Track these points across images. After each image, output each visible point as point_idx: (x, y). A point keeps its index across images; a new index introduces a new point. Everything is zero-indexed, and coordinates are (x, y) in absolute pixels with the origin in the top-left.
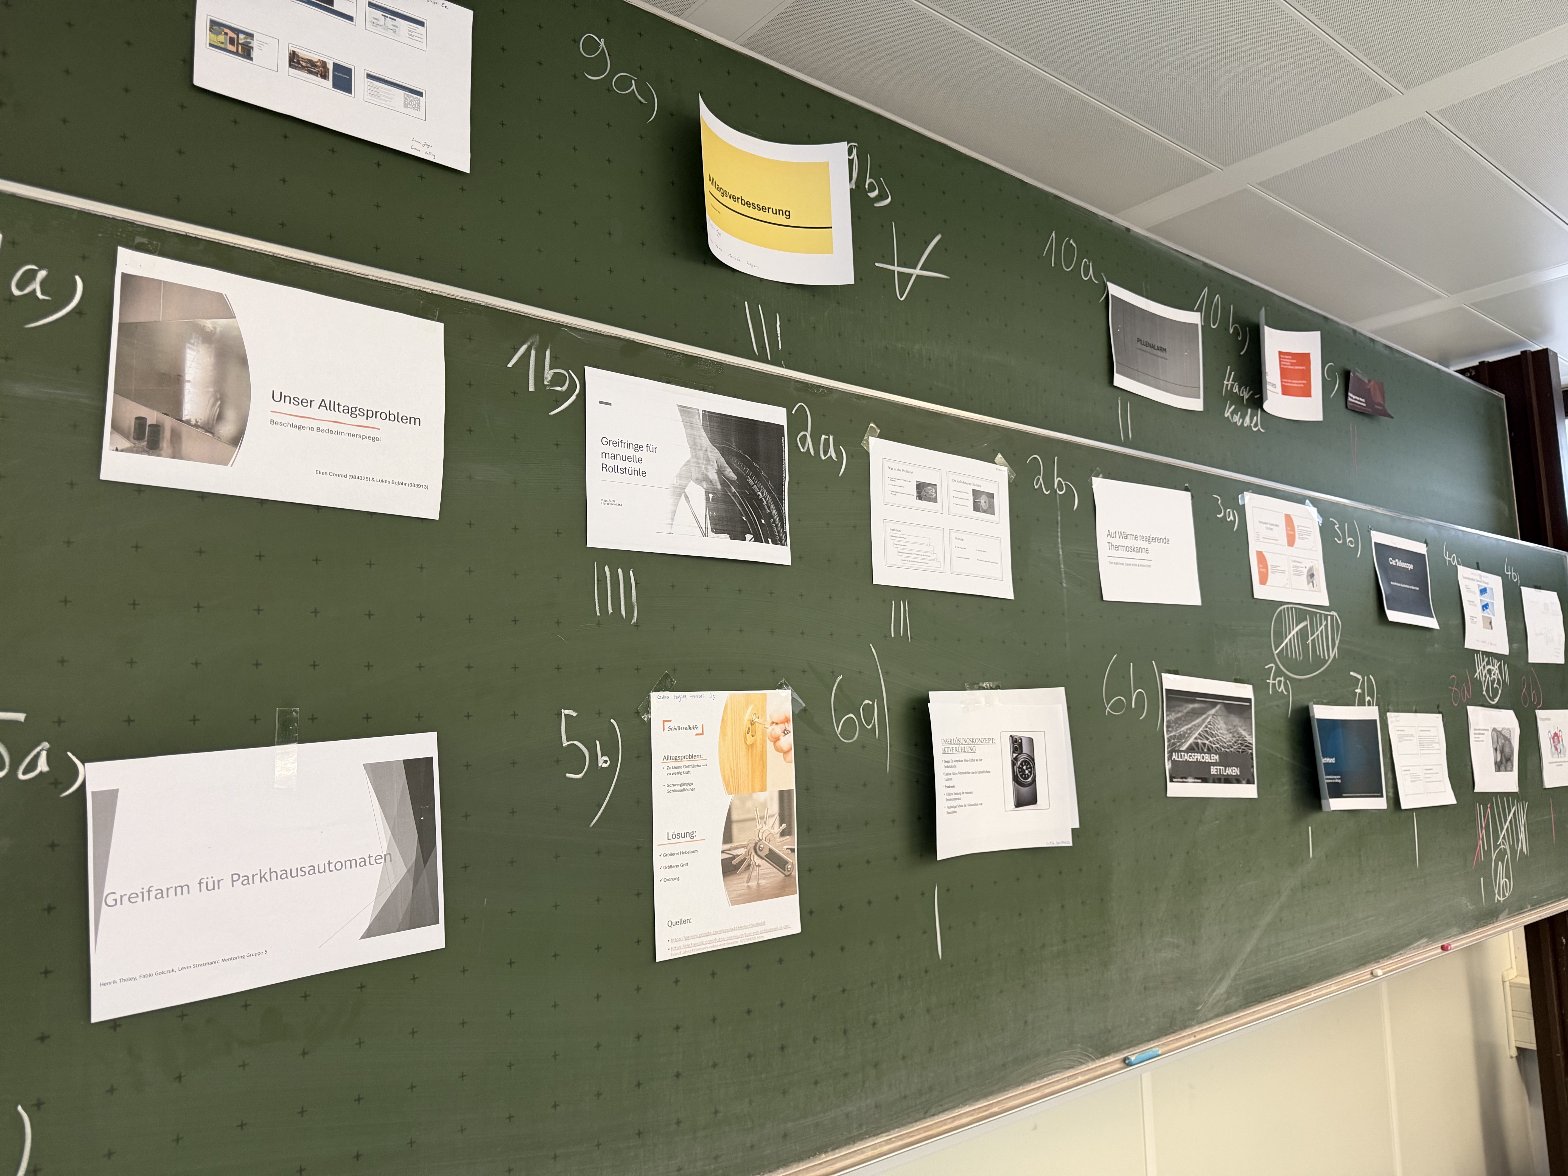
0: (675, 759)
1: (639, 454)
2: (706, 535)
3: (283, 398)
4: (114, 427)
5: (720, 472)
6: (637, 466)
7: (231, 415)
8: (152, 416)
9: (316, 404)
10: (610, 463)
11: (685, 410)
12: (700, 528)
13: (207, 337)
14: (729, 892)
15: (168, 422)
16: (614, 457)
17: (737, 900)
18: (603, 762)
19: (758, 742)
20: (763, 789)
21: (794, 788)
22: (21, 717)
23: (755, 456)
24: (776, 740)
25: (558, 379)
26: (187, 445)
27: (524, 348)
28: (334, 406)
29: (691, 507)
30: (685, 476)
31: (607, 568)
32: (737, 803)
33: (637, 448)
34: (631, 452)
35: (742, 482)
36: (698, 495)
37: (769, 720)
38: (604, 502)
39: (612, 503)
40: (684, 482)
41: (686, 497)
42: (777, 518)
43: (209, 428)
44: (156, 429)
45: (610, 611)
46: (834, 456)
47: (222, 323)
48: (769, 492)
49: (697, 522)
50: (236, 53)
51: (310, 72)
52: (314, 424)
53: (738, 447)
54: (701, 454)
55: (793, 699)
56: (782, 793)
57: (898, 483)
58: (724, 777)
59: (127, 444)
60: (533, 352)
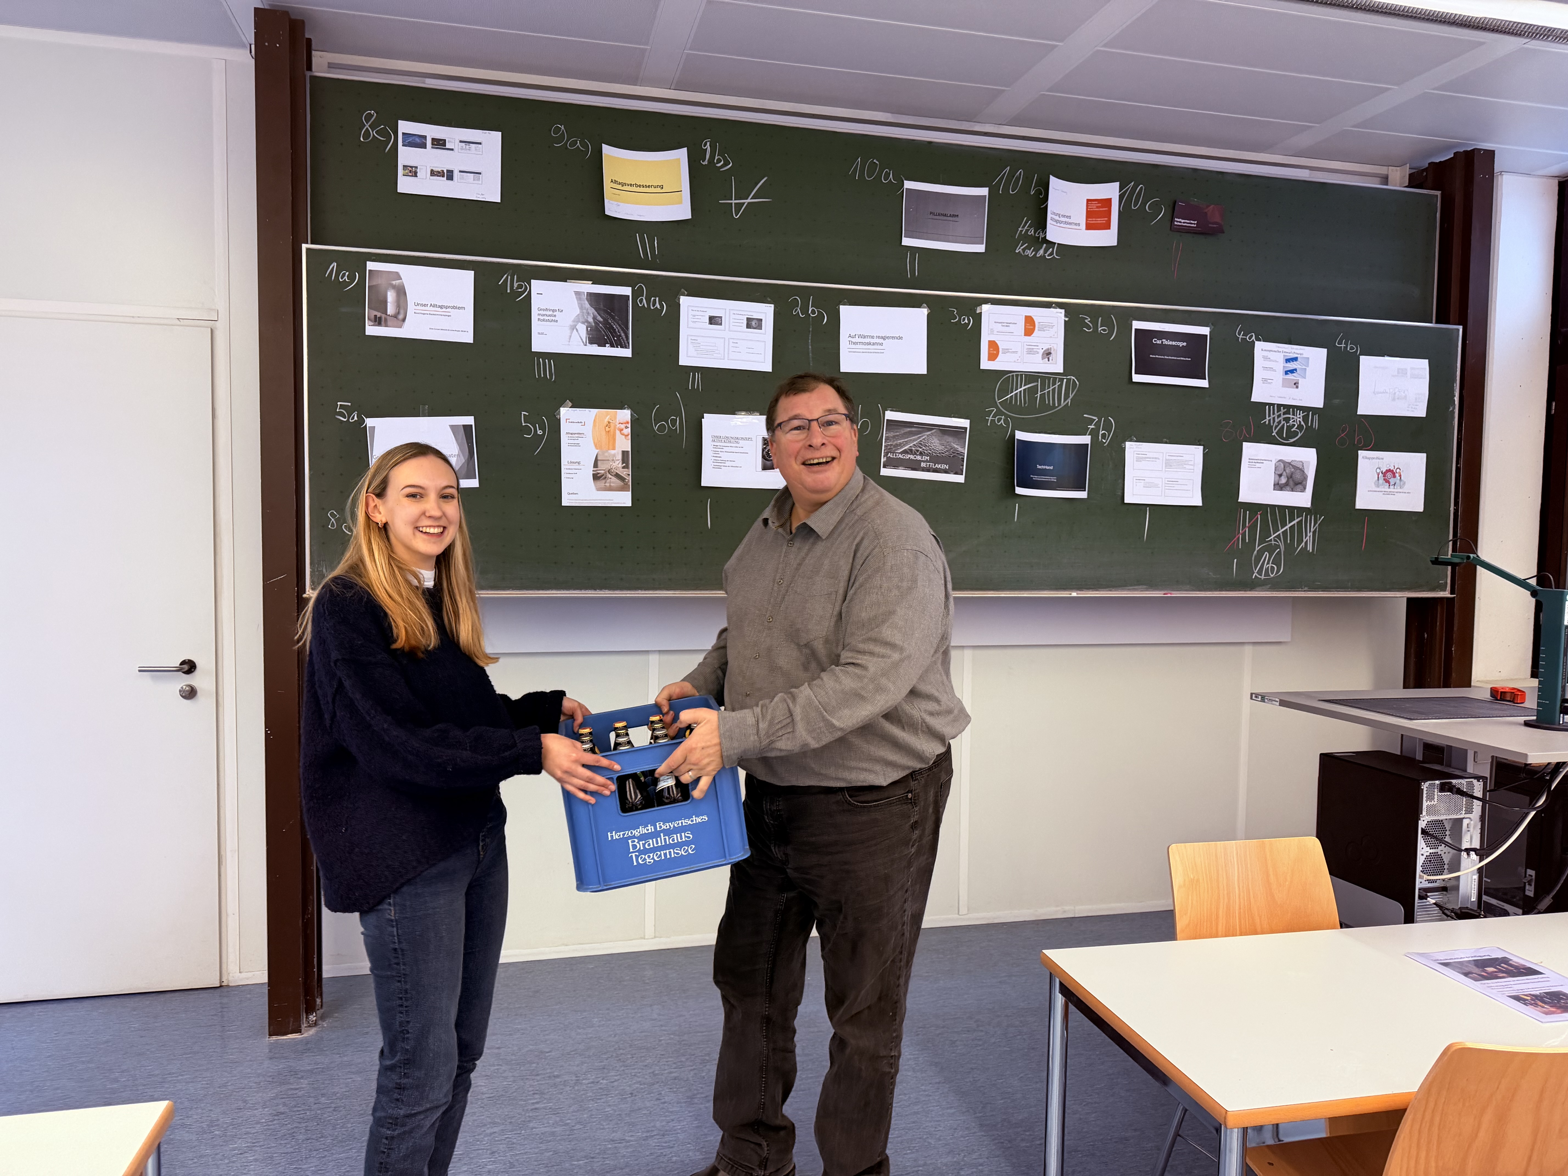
0: (572, 434)
1: (555, 313)
2: (586, 345)
3: (418, 304)
4: (369, 319)
5: (594, 318)
6: (554, 318)
7: (402, 312)
8: (379, 314)
9: (429, 306)
10: (542, 318)
11: (578, 294)
12: (583, 342)
13: (394, 287)
14: (596, 486)
15: (383, 316)
16: (543, 315)
17: (598, 490)
18: (540, 432)
19: (612, 431)
20: (614, 449)
21: (630, 450)
22: (350, 404)
23: (613, 310)
24: (621, 430)
25: (520, 287)
26: (389, 323)
27: (506, 276)
28: (435, 306)
29: (579, 334)
30: (577, 321)
31: (541, 359)
32: (600, 453)
33: (554, 311)
34: (551, 313)
35: (605, 322)
36: (582, 329)
37: (618, 422)
38: (539, 333)
39: (542, 334)
40: (575, 323)
41: (577, 330)
42: (624, 337)
43: (395, 316)
44: (380, 318)
45: (542, 376)
46: (659, 307)
47: (398, 282)
48: (619, 325)
49: (582, 340)
50: (412, 176)
51: (438, 176)
52: (428, 312)
53: (604, 306)
54: (585, 311)
55: (631, 414)
56: (623, 452)
57: (696, 317)
58: (594, 443)
59: (372, 324)
60: (509, 277)
